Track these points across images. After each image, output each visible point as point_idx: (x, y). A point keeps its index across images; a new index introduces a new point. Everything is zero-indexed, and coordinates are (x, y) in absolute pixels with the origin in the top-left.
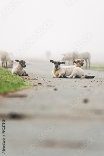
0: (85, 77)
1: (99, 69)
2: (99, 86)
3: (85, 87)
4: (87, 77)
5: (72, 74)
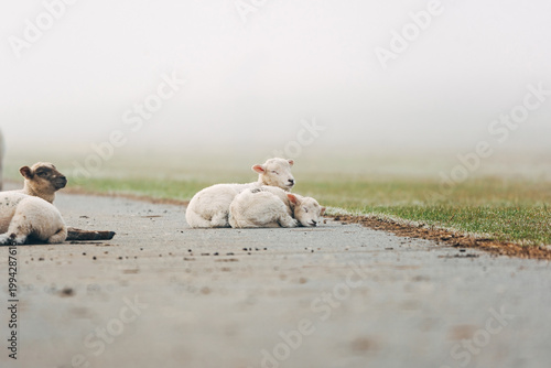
0: (67, 239)
1: (127, 191)
2: (124, 284)
3: (68, 292)
4: (76, 237)
5: (12, 229)
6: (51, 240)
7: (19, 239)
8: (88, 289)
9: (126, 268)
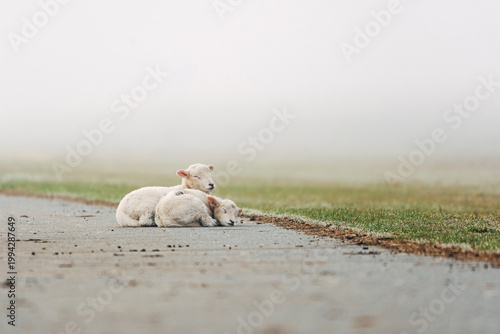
9: (61, 262)
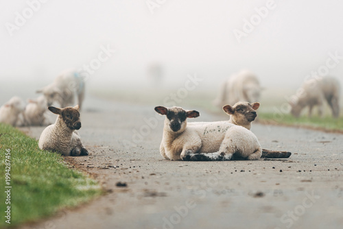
0: (262, 157)
2: (301, 189)
3: (260, 195)
4: (269, 156)
5: (222, 149)
6: (250, 158)
7: (227, 156)
8: (275, 193)
